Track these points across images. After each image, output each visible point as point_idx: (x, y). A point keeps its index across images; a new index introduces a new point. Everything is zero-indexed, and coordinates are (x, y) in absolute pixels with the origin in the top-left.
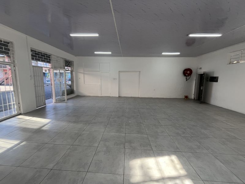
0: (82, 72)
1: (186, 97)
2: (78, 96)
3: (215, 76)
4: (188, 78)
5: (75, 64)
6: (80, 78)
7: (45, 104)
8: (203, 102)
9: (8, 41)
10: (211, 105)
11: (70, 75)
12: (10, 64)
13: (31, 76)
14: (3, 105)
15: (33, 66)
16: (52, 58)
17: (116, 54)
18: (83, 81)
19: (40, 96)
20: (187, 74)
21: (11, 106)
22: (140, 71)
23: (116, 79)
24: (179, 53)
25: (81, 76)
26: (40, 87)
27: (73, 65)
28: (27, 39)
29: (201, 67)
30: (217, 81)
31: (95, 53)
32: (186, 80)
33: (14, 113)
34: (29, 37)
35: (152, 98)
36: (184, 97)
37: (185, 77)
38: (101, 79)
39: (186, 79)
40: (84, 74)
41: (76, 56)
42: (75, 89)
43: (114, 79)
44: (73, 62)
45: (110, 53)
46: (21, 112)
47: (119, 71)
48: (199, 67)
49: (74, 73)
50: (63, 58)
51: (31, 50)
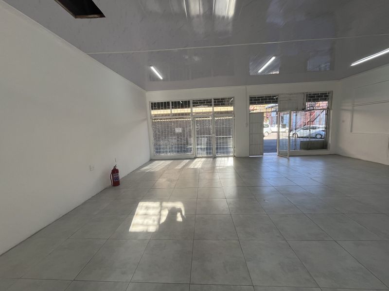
0: (349, 108)
6: (343, 121)
13: (247, 123)
16: (280, 98)
18: (350, 128)
19: (257, 145)
25: (346, 117)
26: (259, 135)
28: (246, 89)
33: (231, 154)
34: (248, 87)
40: (353, 111)
46: (235, 155)
49: (331, 111)
50: (301, 93)
51: (250, 98)
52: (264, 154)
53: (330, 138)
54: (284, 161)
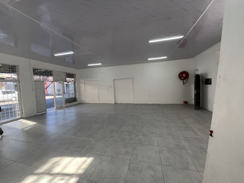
0: (83, 82)
1: (186, 103)
2: (81, 104)
3: (209, 77)
4: (185, 81)
5: (77, 76)
6: (81, 88)
7: (46, 111)
8: (201, 108)
9: (15, 65)
10: (209, 111)
11: (73, 85)
12: (16, 81)
13: (32, 89)
14: (13, 110)
15: (35, 81)
16: (54, 73)
17: (105, 64)
18: (84, 91)
19: (42, 104)
20: (183, 77)
21: (15, 112)
22: (133, 78)
23: (111, 87)
24: (166, 57)
25: (82, 86)
26: (42, 97)
27: (76, 77)
28: (30, 62)
29: (197, 69)
30: (210, 84)
31: (89, 65)
32: (183, 84)
33: (18, 117)
34: (31, 60)
35: (147, 104)
36: (183, 103)
37: (182, 81)
38: (98, 88)
39: (183, 82)
40: (85, 84)
41: (78, 69)
42: (77, 98)
43: (110, 87)
44: (75, 74)
45: (100, 64)
46: (23, 116)
47: (114, 79)
48: (196, 69)
49: (76, 83)
50: (64, 72)
51: (33, 69)
52: (47, 110)
53: (77, 96)
54: (60, 111)
